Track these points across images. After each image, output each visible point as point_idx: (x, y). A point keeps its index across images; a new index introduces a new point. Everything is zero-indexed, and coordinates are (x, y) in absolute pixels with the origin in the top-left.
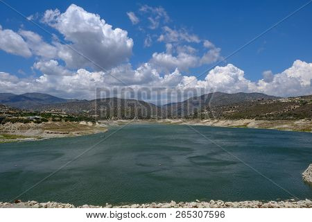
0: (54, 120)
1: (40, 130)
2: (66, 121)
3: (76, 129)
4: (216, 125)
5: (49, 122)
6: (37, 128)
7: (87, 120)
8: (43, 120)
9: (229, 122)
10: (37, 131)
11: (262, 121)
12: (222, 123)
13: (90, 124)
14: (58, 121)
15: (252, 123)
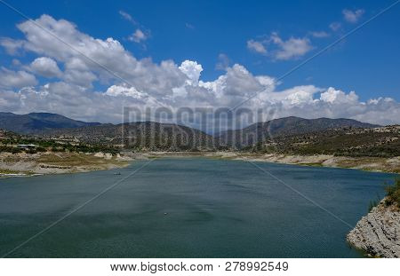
0: (54, 150)
1: (33, 163)
2: (71, 151)
3: (83, 162)
4: (281, 161)
5: (47, 153)
6: (30, 160)
7: (105, 150)
8: (39, 150)
9: (299, 158)
10: (29, 164)
11: (343, 158)
12: (289, 159)
13: (109, 156)
14: (60, 151)
15: (330, 161)
